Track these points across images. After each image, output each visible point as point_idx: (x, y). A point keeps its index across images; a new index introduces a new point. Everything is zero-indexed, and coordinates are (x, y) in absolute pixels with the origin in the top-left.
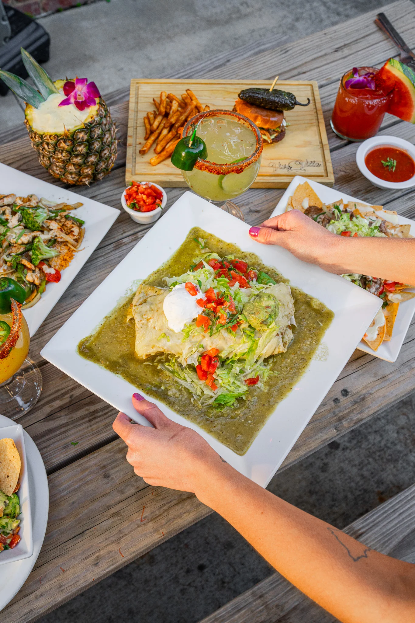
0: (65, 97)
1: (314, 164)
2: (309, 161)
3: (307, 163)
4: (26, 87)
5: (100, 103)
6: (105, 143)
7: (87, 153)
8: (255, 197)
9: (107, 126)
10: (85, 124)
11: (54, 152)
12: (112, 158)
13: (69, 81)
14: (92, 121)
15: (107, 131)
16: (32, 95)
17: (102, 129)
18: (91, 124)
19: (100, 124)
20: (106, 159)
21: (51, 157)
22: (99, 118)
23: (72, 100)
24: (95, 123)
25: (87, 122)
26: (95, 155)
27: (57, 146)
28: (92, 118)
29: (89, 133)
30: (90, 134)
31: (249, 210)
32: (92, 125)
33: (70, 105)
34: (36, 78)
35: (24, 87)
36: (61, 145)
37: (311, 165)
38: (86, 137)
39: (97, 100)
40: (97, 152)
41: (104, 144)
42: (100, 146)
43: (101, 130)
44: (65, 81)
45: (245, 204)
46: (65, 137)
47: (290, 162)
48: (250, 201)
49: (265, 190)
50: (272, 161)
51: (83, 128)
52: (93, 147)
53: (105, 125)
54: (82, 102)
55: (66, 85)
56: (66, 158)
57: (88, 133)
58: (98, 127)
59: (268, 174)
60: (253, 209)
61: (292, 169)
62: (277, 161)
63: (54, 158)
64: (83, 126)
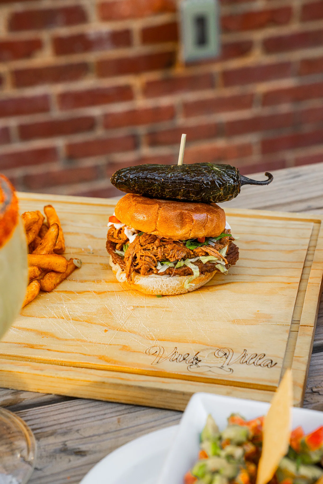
1: (260, 362)
2: (250, 352)
3: (244, 356)
8: (93, 419)
31: (60, 446)
37: (252, 361)
45: (60, 431)
47: (203, 350)
48: (76, 428)
49: (124, 407)
50: (159, 343)
59: (136, 369)
60: (71, 445)
61: (199, 364)
62: (171, 346)
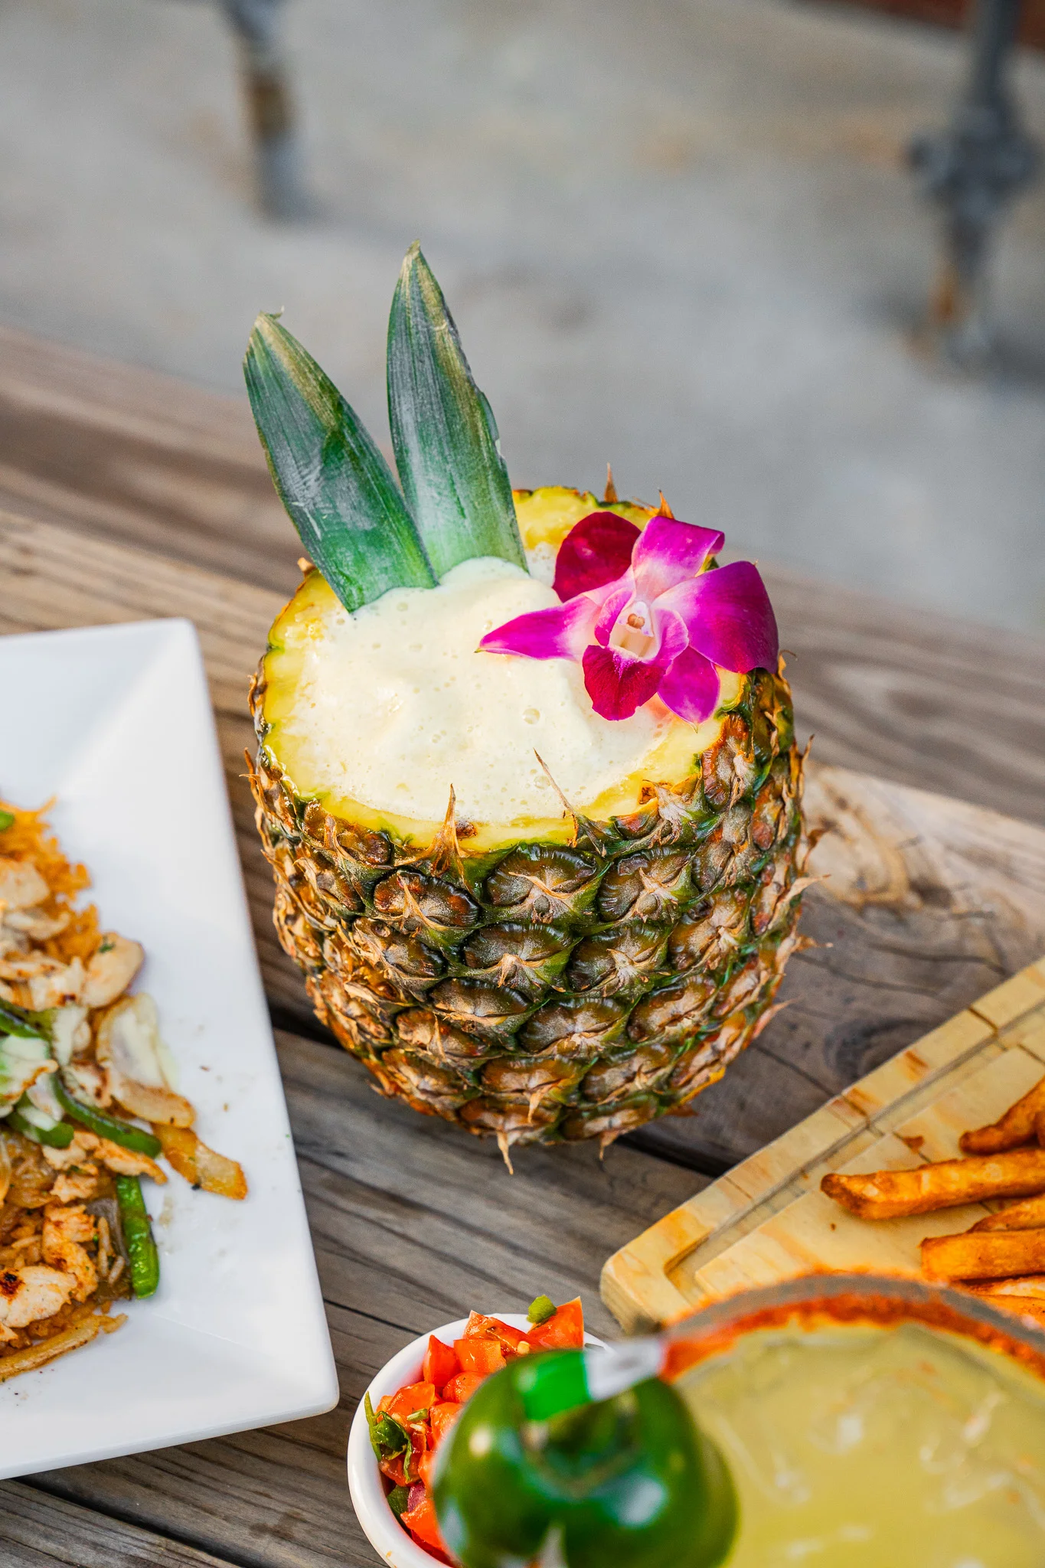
0: (550, 601)
4: (357, 468)
5: (738, 711)
6: (690, 955)
7: (548, 992)
9: (737, 862)
10: (585, 827)
11: (351, 920)
12: (721, 1043)
13: (617, 511)
14: (638, 817)
15: (723, 890)
16: (366, 524)
17: (693, 877)
18: (625, 835)
19: (687, 845)
20: (673, 1044)
21: (331, 933)
22: (696, 806)
23: (579, 637)
24: (655, 834)
25: (602, 817)
26: (600, 1011)
27: (372, 898)
28: (646, 793)
29: (594, 885)
30: (601, 892)
32: (629, 846)
33: (551, 666)
34: (424, 440)
35: (346, 467)
36: (397, 903)
38: (567, 904)
39: (731, 685)
40: (619, 1000)
41: (682, 961)
42: (649, 972)
43: (683, 878)
44: (591, 508)
46: (430, 867)
51: (563, 849)
52: (600, 964)
53: (730, 850)
54: (635, 667)
55: (586, 529)
56: (406, 979)
57: (586, 880)
58: (667, 859)
63: (339, 945)
64: (564, 834)
